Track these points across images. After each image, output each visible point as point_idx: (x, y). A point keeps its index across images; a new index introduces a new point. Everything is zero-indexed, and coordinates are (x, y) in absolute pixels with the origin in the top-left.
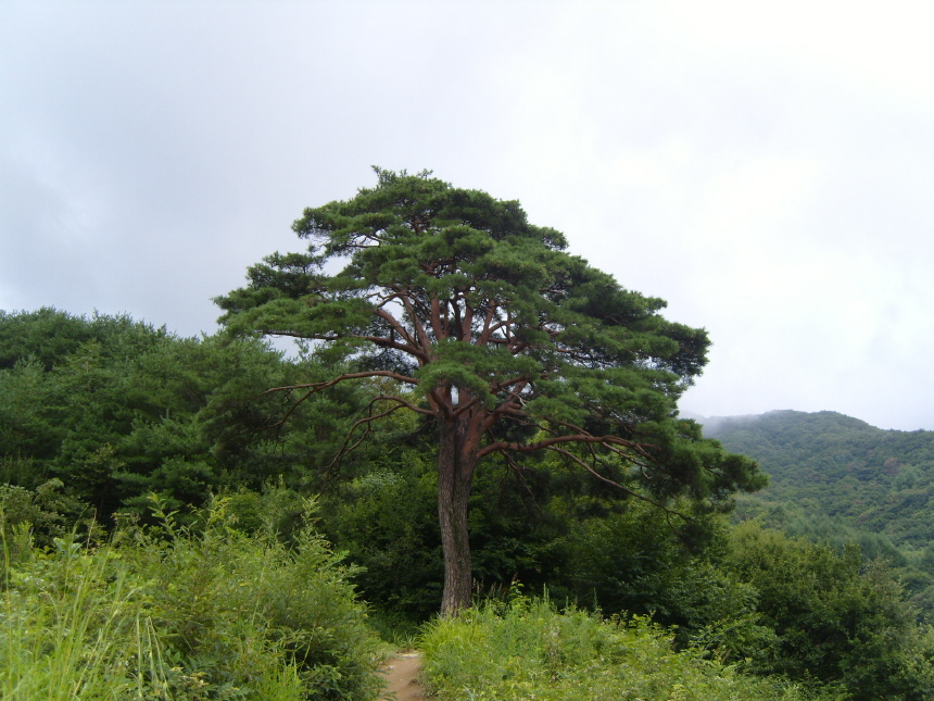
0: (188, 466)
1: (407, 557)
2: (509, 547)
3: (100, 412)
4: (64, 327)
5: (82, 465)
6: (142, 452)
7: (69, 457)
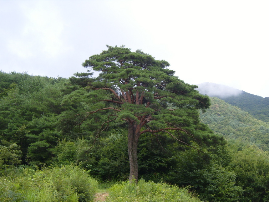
0: (52, 132)
1: (123, 163)
2: (156, 159)
3: (21, 113)
4: (3, 78)
5: (16, 132)
6: (35, 127)
7: (11, 129)
